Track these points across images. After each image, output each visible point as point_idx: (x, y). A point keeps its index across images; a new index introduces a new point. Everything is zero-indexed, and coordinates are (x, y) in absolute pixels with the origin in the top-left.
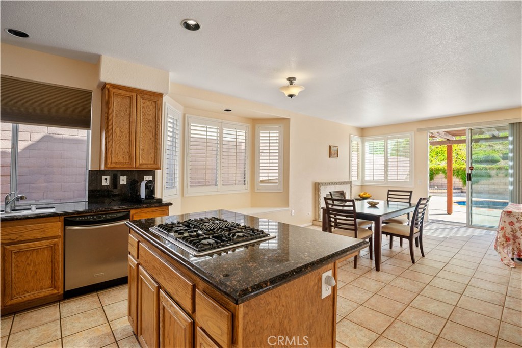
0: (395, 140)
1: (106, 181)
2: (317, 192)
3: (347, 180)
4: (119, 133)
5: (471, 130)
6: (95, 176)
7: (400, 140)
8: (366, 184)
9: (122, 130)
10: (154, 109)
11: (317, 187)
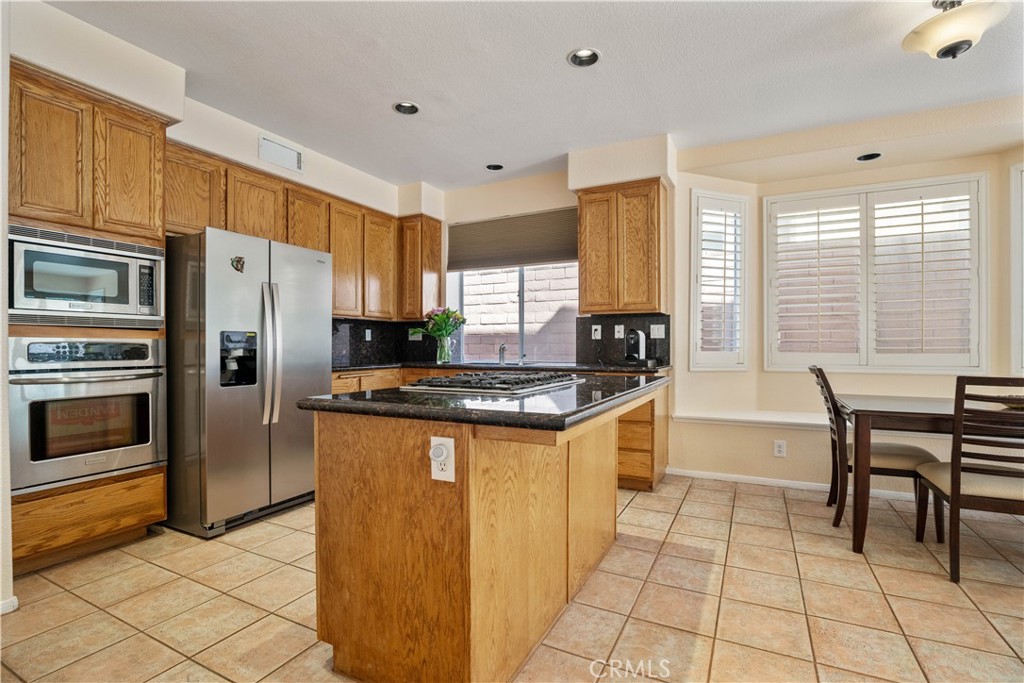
1: (597, 333)
4: (594, 259)
6: (584, 326)
9: (599, 254)
10: (645, 210)
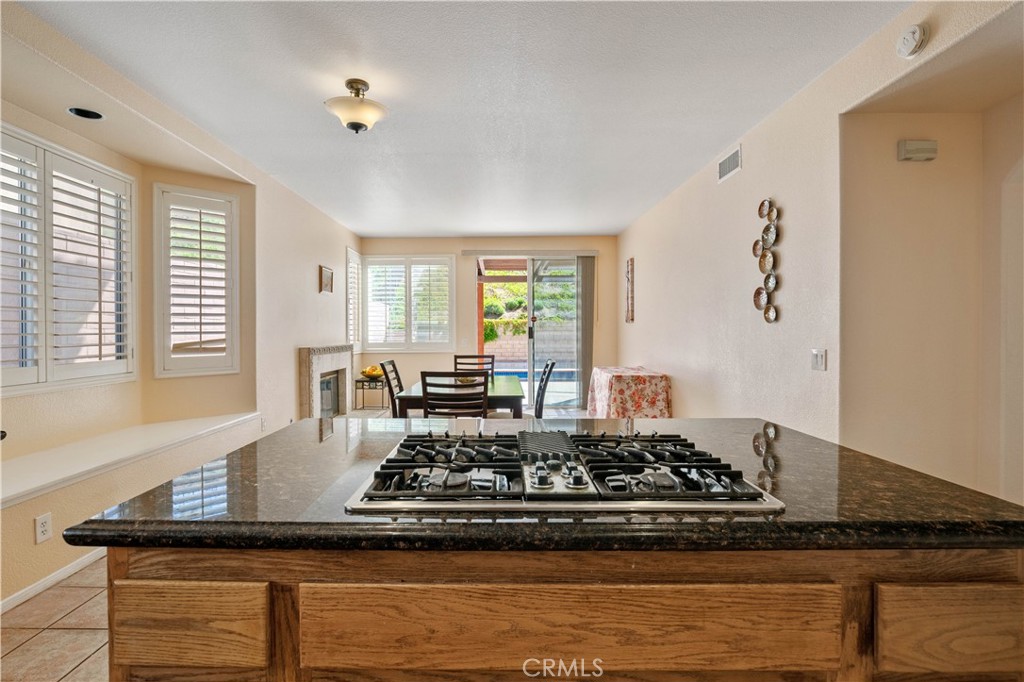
0: (426, 267)
2: (304, 369)
3: (342, 342)
5: (533, 260)
7: (434, 268)
8: (371, 349)
11: (304, 357)
